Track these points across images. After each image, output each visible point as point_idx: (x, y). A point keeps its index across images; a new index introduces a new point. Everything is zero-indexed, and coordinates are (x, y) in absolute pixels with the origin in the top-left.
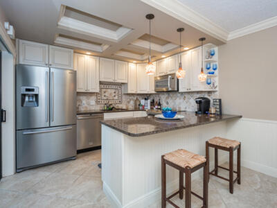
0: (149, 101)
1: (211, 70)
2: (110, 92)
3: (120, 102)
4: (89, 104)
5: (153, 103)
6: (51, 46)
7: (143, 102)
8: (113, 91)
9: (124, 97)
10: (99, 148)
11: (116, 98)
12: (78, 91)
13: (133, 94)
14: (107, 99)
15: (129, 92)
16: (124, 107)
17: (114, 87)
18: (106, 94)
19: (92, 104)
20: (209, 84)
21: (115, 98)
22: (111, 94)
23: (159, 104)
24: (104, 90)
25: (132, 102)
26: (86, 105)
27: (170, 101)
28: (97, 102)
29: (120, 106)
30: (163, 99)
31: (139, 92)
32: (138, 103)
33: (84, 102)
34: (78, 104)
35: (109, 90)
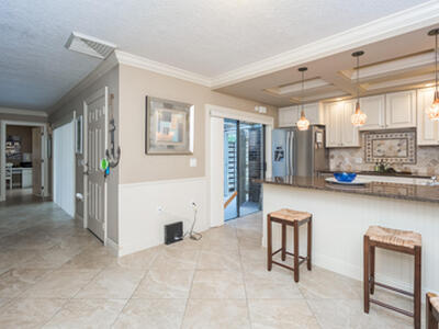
2: (390, 145)
3: (413, 162)
4: (353, 162)
8: (397, 142)
9: (420, 151)
11: (403, 154)
14: (383, 156)
15: (420, 142)
17: (399, 135)
18: (382, 148)
19: (357, 161)
21: (400, 154)
24: (378, 142)
28: (366, 160)
29: (413, 168)
33: (347, 159)
35: (387, 142)
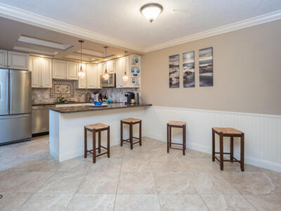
0: (97, 95)
1: (135, 73)
2: (63, 88)
3: (73, 96)
4: (43, 98)
5: (100, 97)
6: (9, 52)
7: (93, 96)
9: (75, 91)
10: (47, 133)
11: (69, 92)
12: (33, 86)
13: (84, 89)
14: (60, 94)
15: (80, 87)
16: (76, 100)
17: (67, 83)
18: (59, 89)
19: (46, 97)
20: (134, 82)
21: (67, 93)
22: (63, 89)
23: (105, 98)
24: (57, 86)
25: (83, 96)
26: (40, 98)
27: (113, 95)
28: (51, 96)
29: (72, 99)
30: (108, 93)
31: (88, 88)
32: (89, 97)
33: (39, 96)
34: (33, 97)
35: (62, 86)
